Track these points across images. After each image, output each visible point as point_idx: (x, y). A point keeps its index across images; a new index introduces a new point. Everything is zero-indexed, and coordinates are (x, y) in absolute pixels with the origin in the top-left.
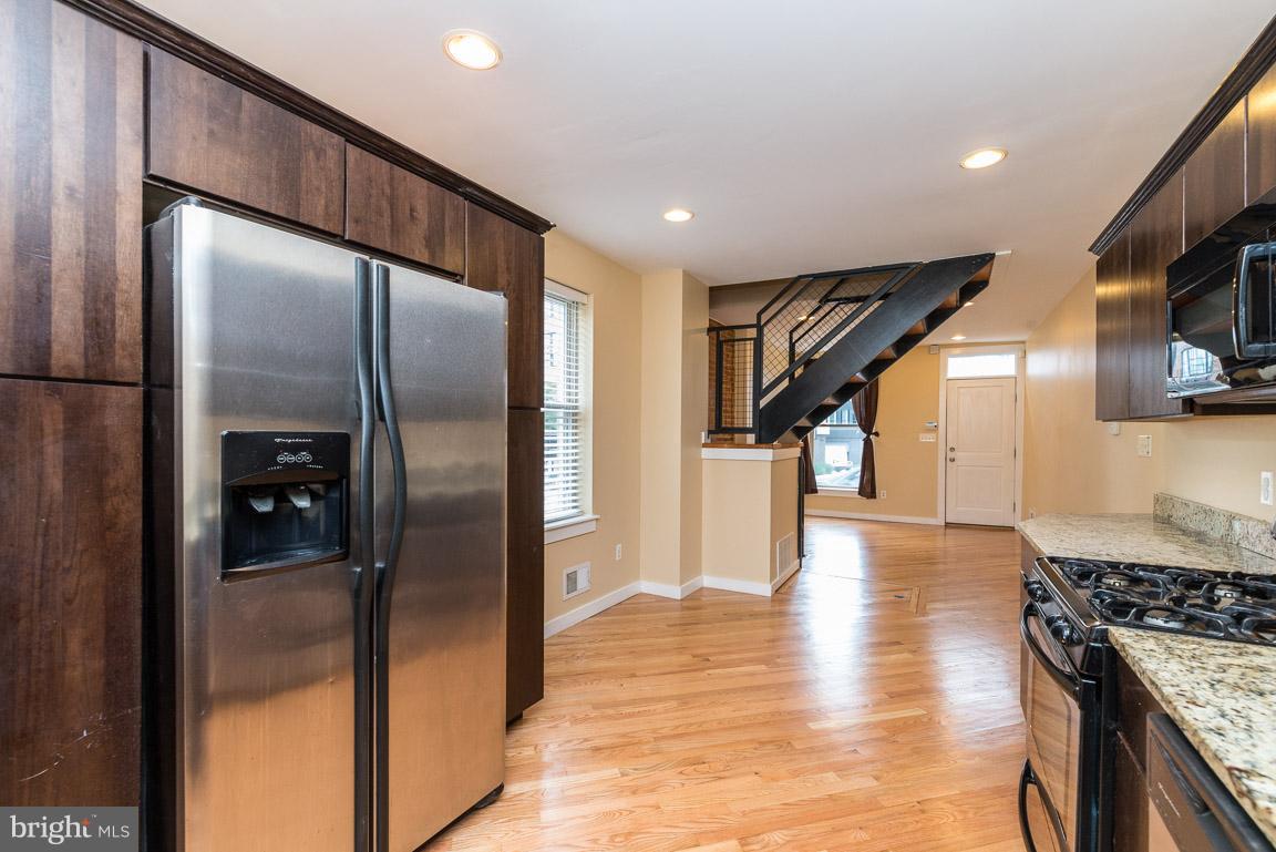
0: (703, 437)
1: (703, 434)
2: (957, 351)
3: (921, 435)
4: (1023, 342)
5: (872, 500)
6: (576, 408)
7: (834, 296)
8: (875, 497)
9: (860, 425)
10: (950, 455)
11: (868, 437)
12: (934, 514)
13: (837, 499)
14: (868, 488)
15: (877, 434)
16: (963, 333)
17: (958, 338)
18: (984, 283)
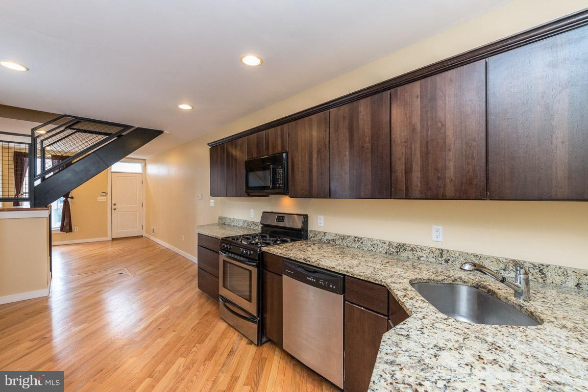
3: (98, 198)
4: (145, 160)
5: (70, 233)
7: (75, 127)
8: (71, 231)
10: (113, 207)
11: (66, 199)
12: (106, 235)
14: (66, 227)
15: (72, 198)
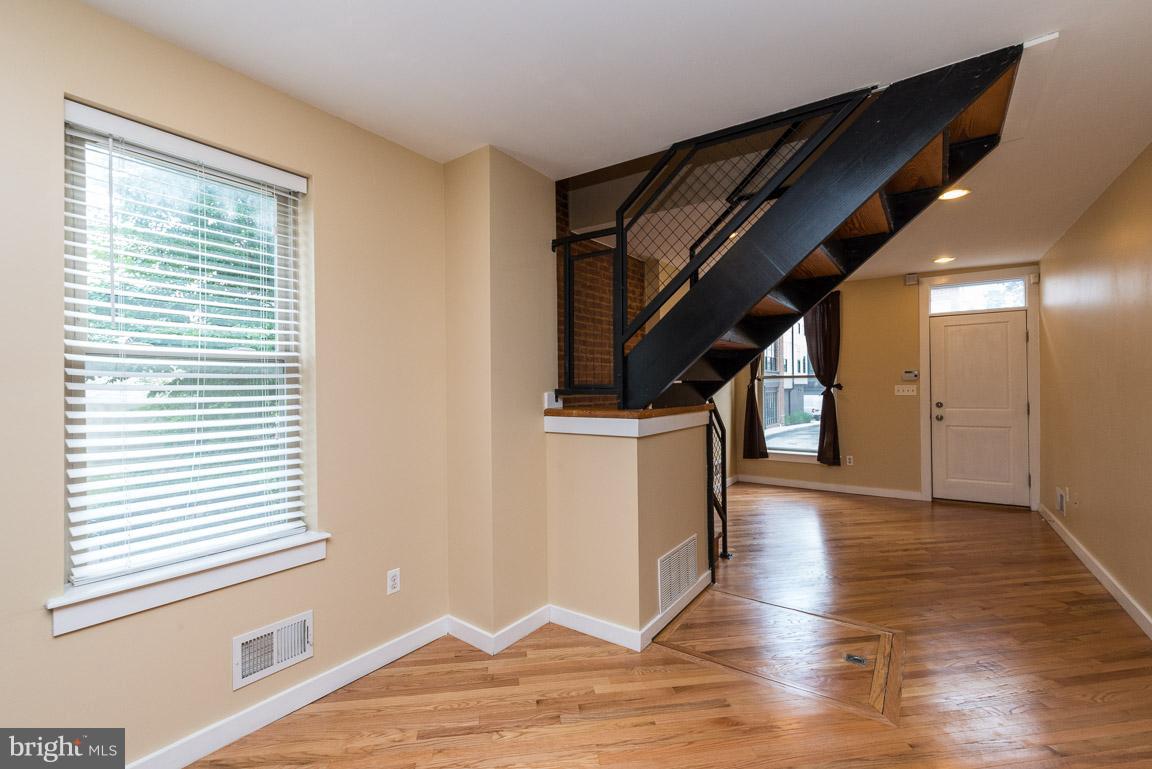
0: (548, 400)
1: (546, 395)
2: (943, 280)
3: (896, 387)
4: (1036, 264)
5: (835, 468)
6: (296, 359)
8: (839, 464)
9: (818, 376)
10: (937, 411)
11: (828, 390)
12: (917, 487)
13: (792, 465)
14: (830, 451)
15: (839, 387)
16: (950, 252)
17: (944, 261)
18: (992, 140)
